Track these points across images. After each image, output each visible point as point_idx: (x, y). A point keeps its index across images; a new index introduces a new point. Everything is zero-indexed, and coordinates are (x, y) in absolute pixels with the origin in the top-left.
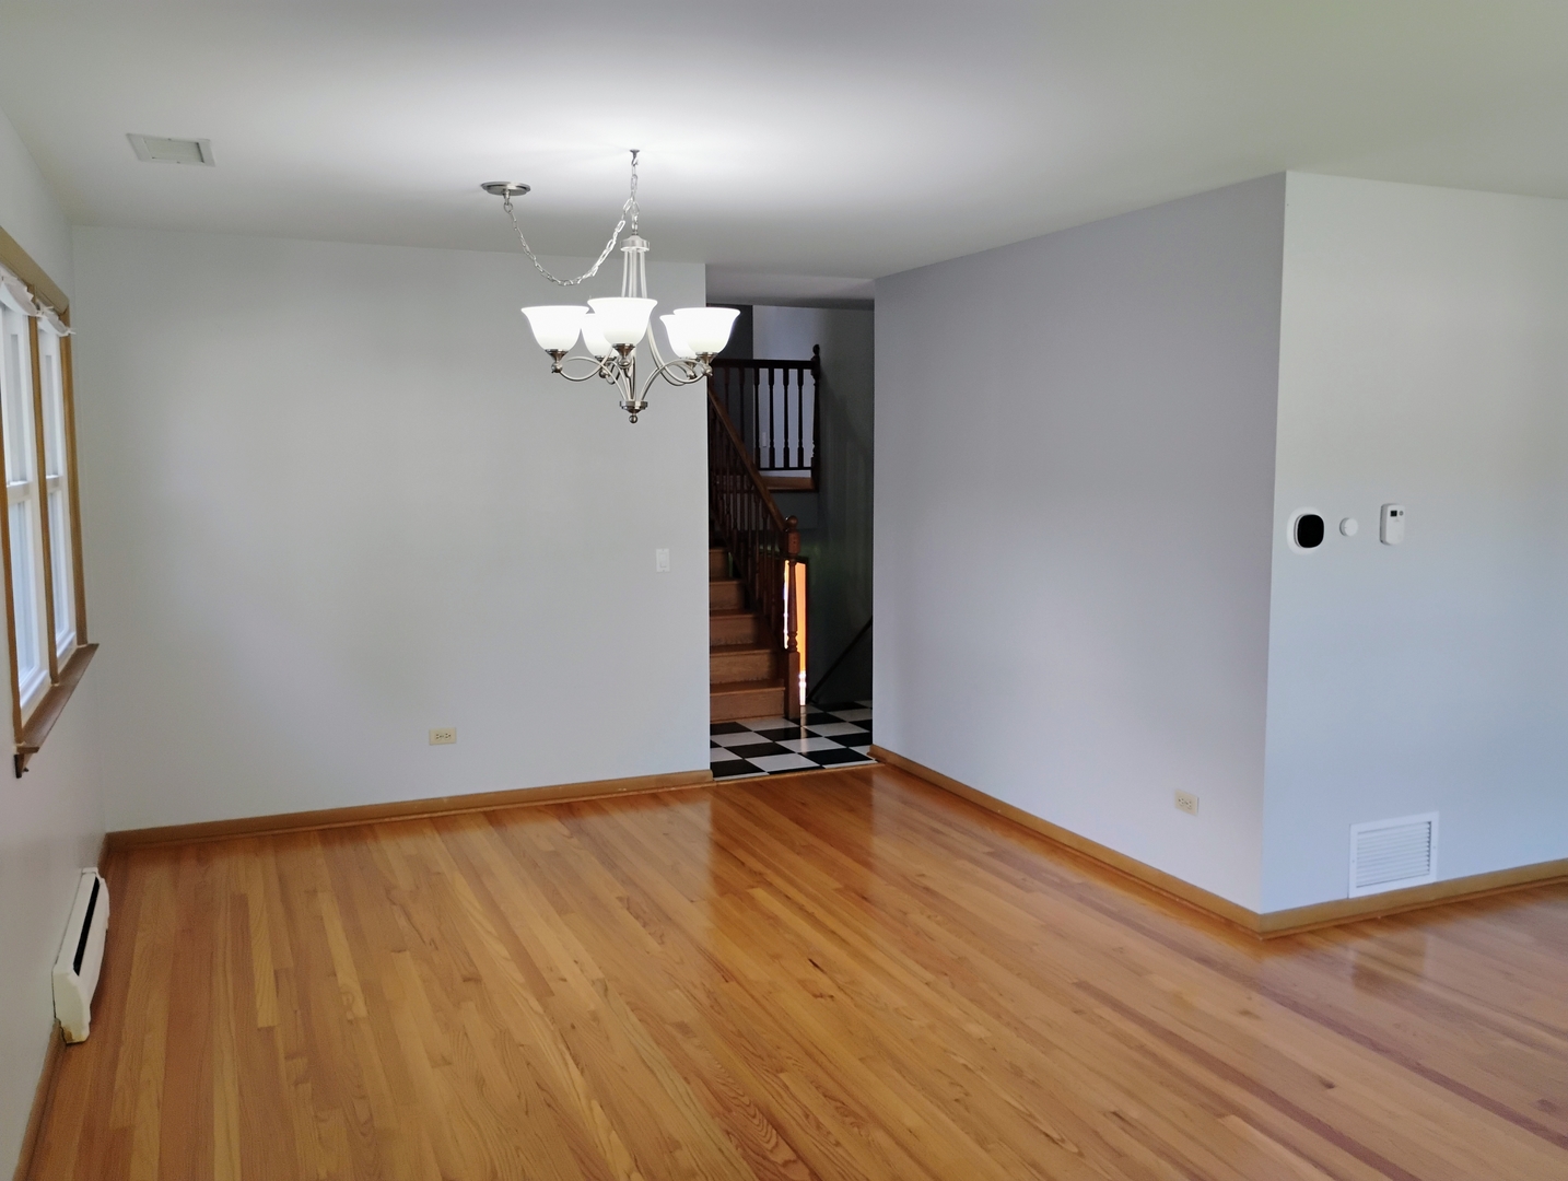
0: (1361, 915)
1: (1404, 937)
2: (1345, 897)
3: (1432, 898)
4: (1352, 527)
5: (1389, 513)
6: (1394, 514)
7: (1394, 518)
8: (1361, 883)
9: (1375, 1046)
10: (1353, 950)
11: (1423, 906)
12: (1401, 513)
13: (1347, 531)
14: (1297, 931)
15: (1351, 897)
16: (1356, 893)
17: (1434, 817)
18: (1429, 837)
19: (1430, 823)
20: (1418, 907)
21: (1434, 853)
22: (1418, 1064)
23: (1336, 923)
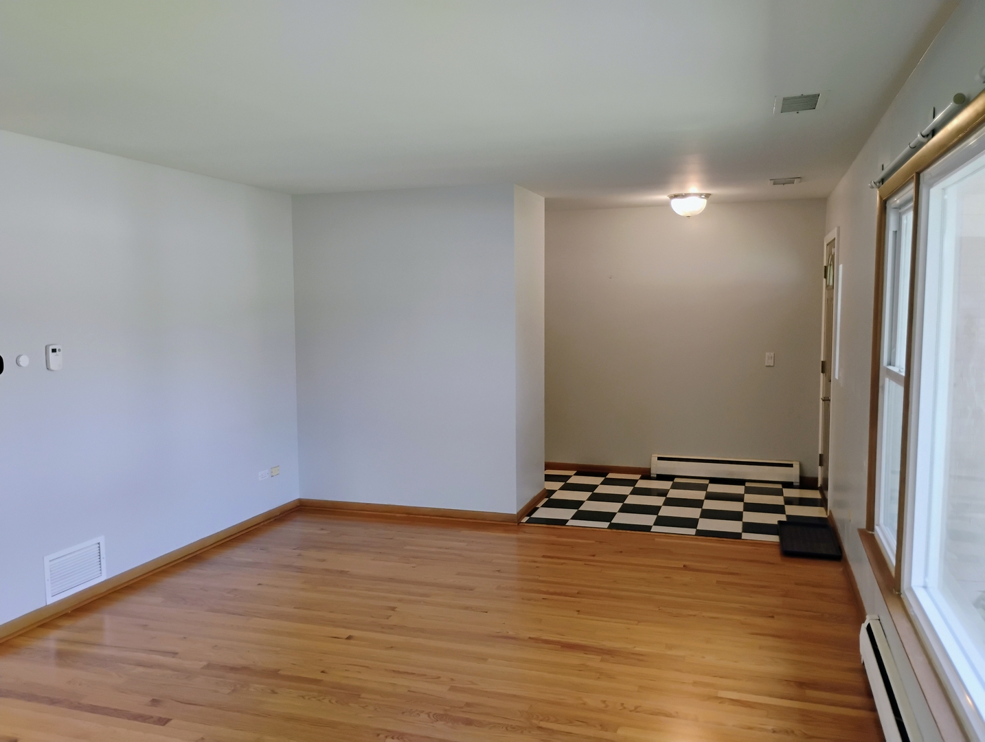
0: (56, 614)
1: (85, 621)
2: (45, 605)
3: (105, 590)
4: (24, 361)
5: (51, 351)
6: (54, 351)
7: (54, 354)
8: (53, 594)
9: (52, 702)
10: (51, 641)
11: (100, 597)
12: (59, 350)
13: (21, 363)
14: (9, 638)
15: (48, 604)
16: (51, 600)
17: (101, 539)
18: (99, 553)
19: (99, 544)
20: (95, 598)
21: (103, 562)
22: (79, 704)
23: (39, 624)
